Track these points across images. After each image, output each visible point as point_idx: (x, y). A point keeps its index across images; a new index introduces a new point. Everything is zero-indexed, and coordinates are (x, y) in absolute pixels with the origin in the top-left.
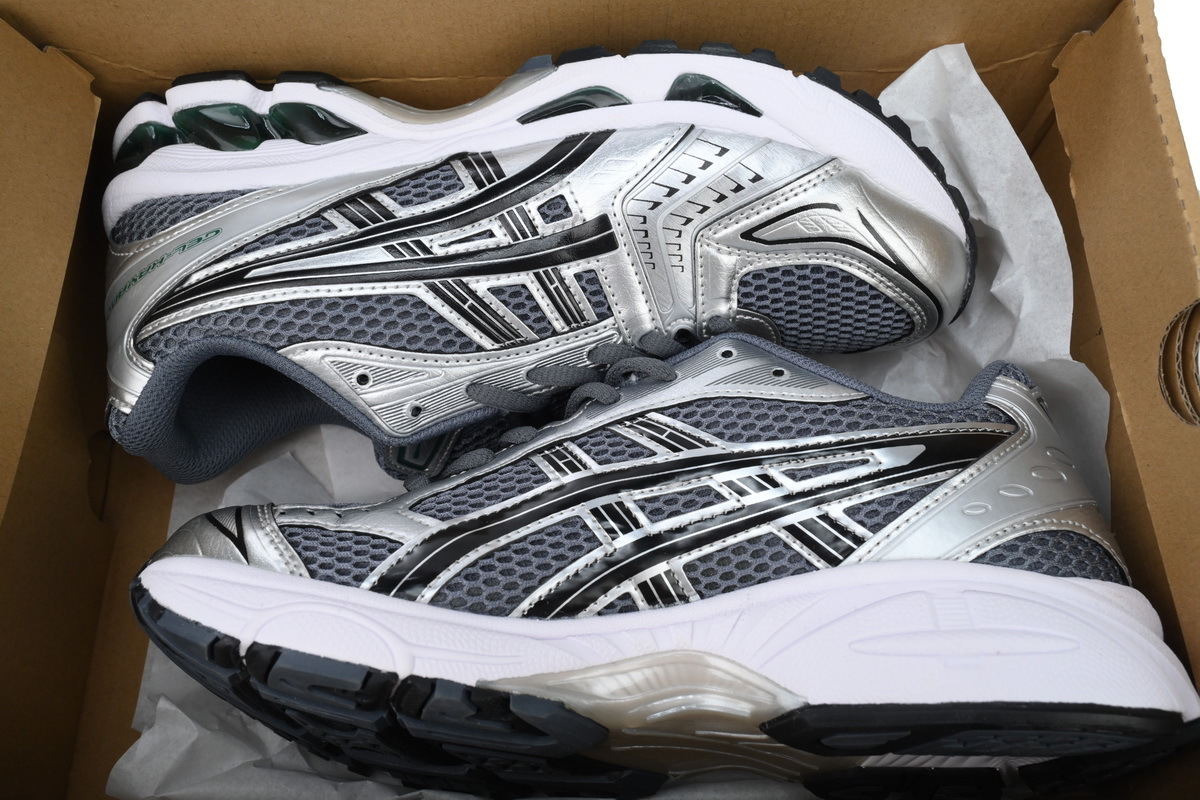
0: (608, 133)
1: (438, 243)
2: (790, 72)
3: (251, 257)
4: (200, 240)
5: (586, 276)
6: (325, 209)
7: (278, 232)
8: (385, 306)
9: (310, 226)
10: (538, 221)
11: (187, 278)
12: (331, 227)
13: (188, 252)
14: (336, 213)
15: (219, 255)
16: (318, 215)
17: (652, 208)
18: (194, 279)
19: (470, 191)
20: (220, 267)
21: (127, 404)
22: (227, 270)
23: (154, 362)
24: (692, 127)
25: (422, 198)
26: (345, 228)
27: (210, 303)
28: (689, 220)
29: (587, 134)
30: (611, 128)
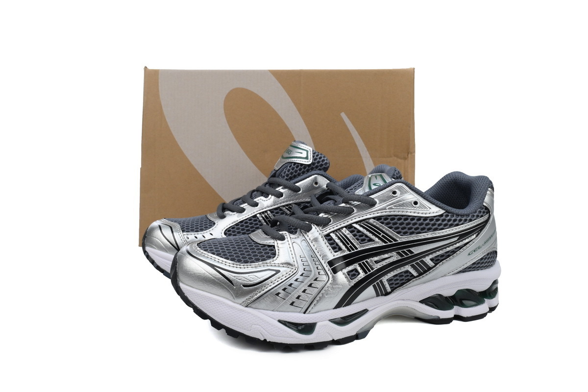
0: (336, 307)
1: (394, 257)
2: (268, 341)
3: (458, 245)
4: (474, 251)
5: (337, 249)
6: (434, 267)
7: (449, 256)
8: (411, 231)
9: (438, 260)
10: (359, 269)
11: (477, 236)
12: (432, 260)
13: (477, 246)
14: (430, 266)
15: (468, 245)
16: (436, 264)
17: (317, 278)
18: (475, 236)
19: (385, 279)
20: (467, 241)
21: (490, 191)
22: (465, 239)
23: (484, 206)
24: (305, 313)
25: (400, 275)
26: (428, 260)
27: (469, 227)
28: (302, 275)
29: (343, 307)
30: (335, 310)
